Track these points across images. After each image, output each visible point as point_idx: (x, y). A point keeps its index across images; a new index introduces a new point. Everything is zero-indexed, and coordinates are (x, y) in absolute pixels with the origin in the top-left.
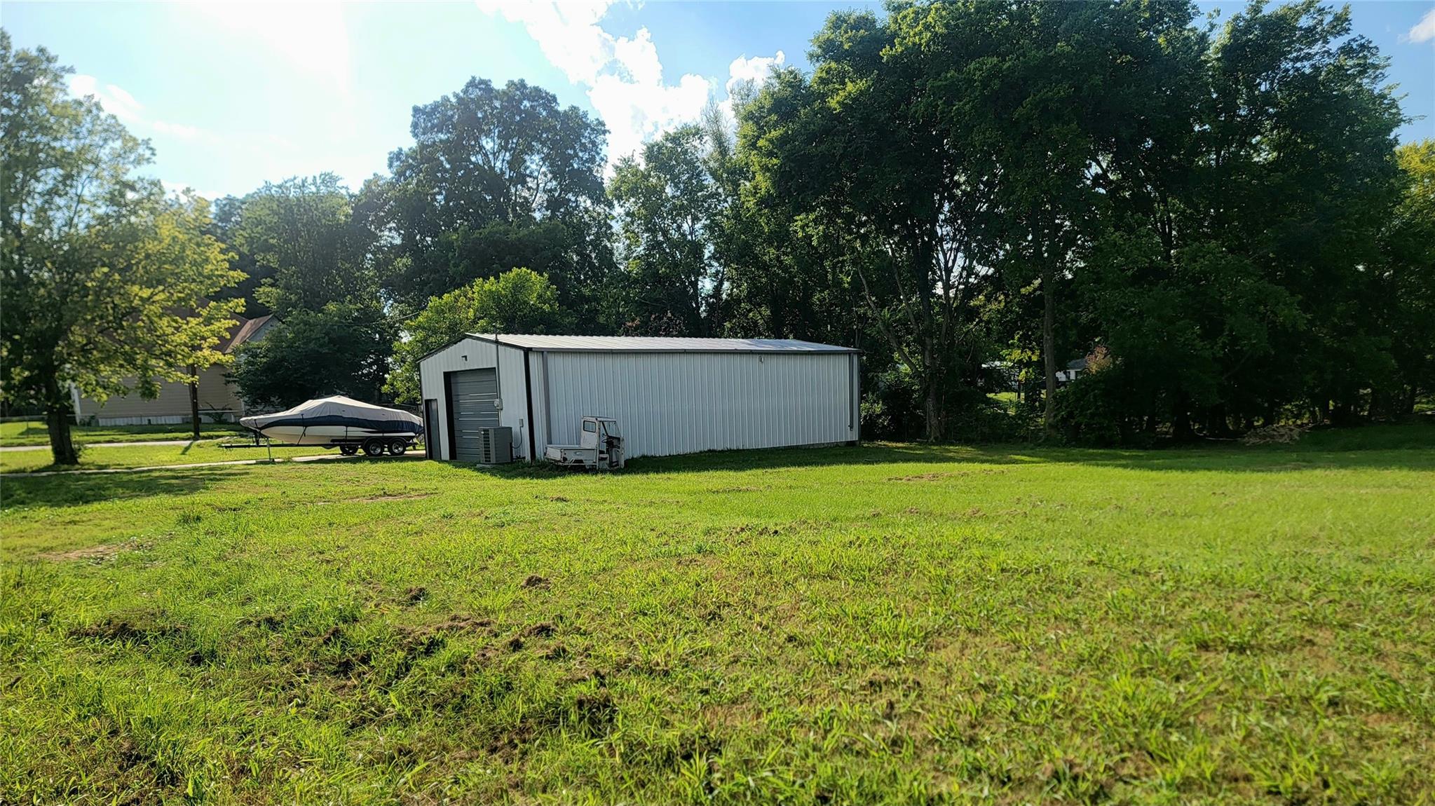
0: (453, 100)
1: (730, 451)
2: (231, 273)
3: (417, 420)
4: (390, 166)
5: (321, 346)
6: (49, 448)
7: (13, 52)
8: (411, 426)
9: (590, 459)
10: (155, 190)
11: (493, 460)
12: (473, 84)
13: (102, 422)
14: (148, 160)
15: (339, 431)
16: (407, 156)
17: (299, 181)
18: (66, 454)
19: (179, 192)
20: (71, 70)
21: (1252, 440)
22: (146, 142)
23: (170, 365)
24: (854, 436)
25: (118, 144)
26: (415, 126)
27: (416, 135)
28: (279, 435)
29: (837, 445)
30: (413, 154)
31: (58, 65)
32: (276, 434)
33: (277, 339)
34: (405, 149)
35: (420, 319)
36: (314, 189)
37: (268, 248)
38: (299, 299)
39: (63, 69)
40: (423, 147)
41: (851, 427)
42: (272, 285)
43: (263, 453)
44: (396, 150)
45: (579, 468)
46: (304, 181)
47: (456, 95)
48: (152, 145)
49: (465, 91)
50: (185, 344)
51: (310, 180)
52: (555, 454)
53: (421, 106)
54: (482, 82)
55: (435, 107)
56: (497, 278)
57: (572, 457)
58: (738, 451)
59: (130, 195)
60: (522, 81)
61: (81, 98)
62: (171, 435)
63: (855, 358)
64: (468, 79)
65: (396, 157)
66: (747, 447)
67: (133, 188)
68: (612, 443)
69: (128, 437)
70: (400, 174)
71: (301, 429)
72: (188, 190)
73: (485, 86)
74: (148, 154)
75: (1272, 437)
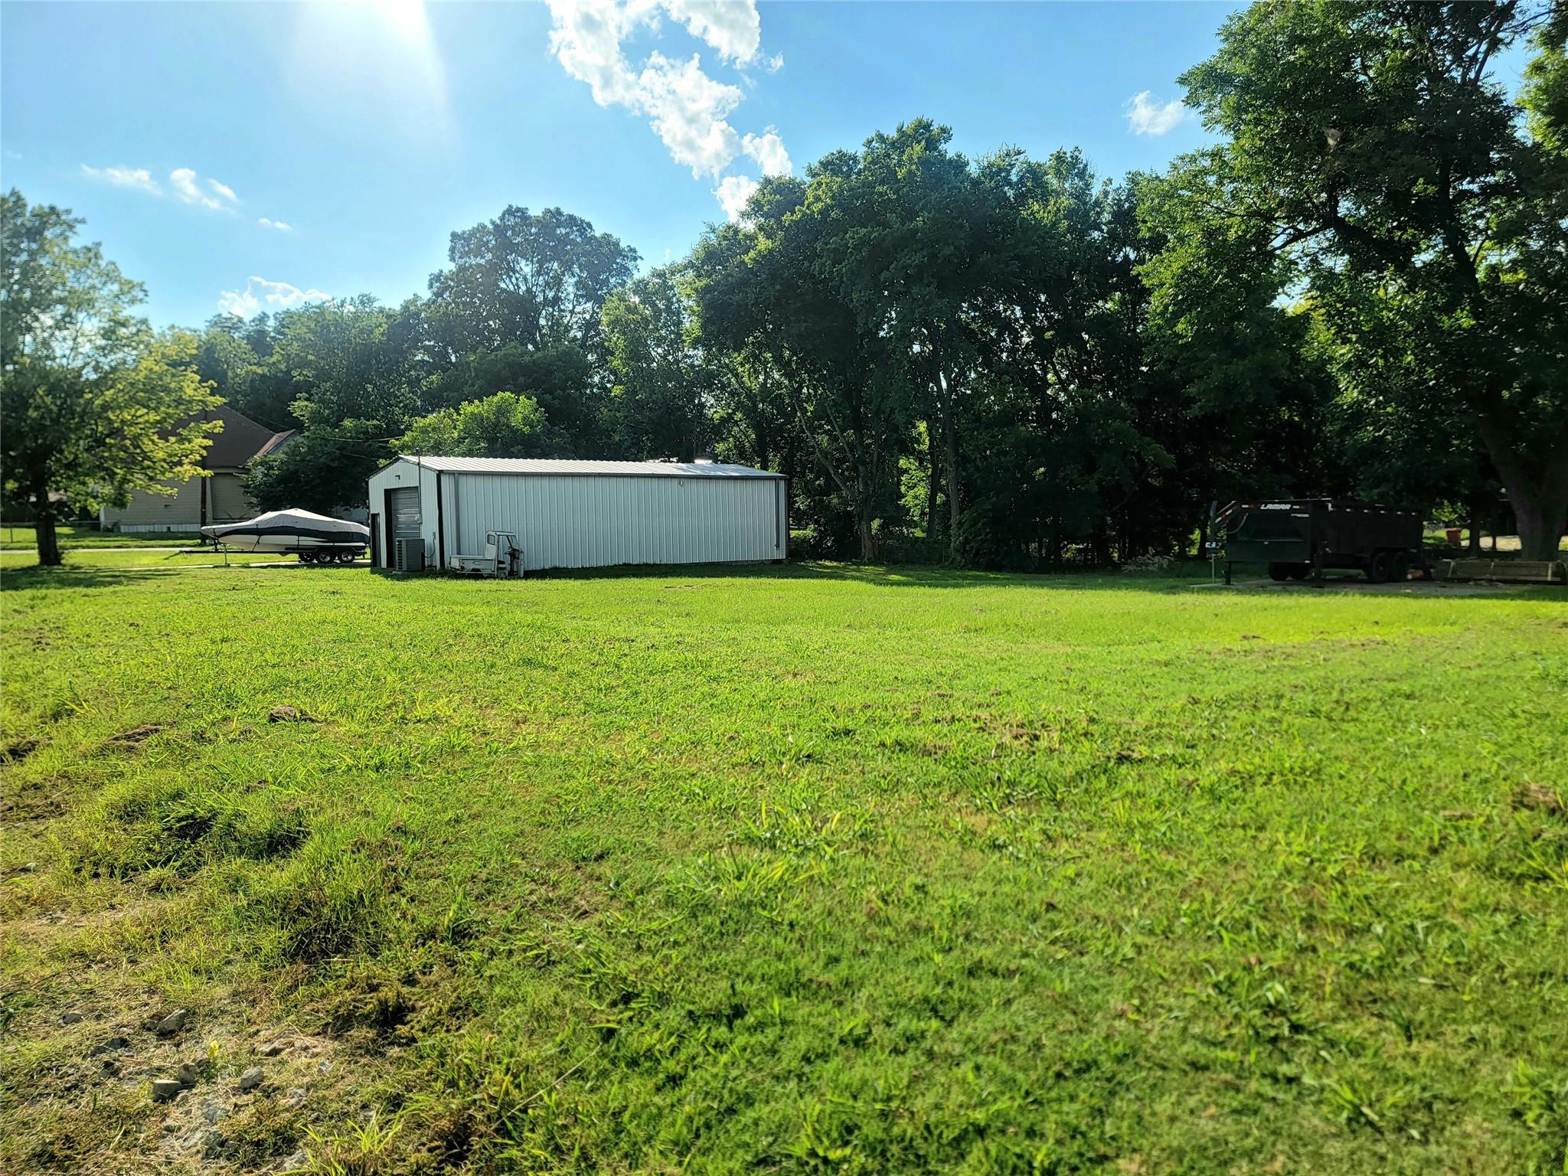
0: (490, 227)
1: (646, 565)
2: (212, 399)
3: (366, 530)
4: (431, 286)
5: (333, 460)
6: (36, 552)
7: (29, 208)
8: (361, 537)
9: (488, 568)
10: (144, 327)
11: (405, 568)
12: (510, 212)
13: (123, 529)
14: (141, 301)
15: (292, 540)
16: (446, 278)
17: (338, 301)
18: (50, 554)
19: (165, 328)
20: (83, 221)
21: (1131, 568)
22: (141, 285)
23: (151, 479)
24: (781, 554)
25: (115, 287)
26: (452, 250)
27: (453, 259)
28: (236, 543)
29: (762, 562)
30: (453, 276)
31: (71, 217)
32: (232, 542)
33: (294, 451)
34: (446, 272)
35: (406, 438)
36: (352, 309)
37: (304, 364)
38: (333, 413)
39: (76, 220)
40: (462, 269)
41: (778, 546)
42: (307, 399)
43: (219, 558)
44: (436, 272)
45: (476, 575)
46: (343, 302)
47: (493, 223)
48: (145, 287)
49: (502, 218)
50: (164, 460)
51: (348, 301)
52: (455, 564)
53: (459, 232)
54: (519, 210)
55: (473, 233)
56: (481, 401)
57: (469, 566)
58: (654, 565)
59: (123, 331)
60: (558, 209)
61: (90, 245)
62: (179, 542)
63: (782, 484)
64: (505, 207)
65: (436, 278)
66: (664, 561)
67: (123, 325)
68: (514, 554)
69: (138, 543)
70: (438, 294)
71: (255, 537)
72: (173, 327)
73: (520, 213)
74: (141, 295)
75: (1147, 565)
